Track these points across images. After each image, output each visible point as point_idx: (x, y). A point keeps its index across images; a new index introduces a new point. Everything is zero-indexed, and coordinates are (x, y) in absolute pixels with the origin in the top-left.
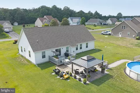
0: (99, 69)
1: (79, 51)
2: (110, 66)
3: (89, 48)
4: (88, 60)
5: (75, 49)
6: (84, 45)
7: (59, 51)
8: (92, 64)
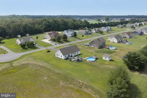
0: (80, 59)
1: (75, 55)
2: (83, 59)
3: (78, 54)
4: (78, 57)
5: (73, 54)
6: (76, 53)
7: (69, 55)
8: (78, 58)
